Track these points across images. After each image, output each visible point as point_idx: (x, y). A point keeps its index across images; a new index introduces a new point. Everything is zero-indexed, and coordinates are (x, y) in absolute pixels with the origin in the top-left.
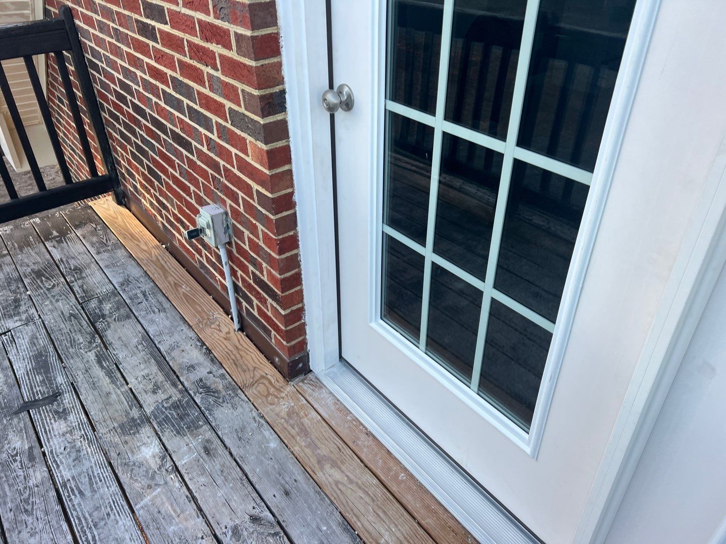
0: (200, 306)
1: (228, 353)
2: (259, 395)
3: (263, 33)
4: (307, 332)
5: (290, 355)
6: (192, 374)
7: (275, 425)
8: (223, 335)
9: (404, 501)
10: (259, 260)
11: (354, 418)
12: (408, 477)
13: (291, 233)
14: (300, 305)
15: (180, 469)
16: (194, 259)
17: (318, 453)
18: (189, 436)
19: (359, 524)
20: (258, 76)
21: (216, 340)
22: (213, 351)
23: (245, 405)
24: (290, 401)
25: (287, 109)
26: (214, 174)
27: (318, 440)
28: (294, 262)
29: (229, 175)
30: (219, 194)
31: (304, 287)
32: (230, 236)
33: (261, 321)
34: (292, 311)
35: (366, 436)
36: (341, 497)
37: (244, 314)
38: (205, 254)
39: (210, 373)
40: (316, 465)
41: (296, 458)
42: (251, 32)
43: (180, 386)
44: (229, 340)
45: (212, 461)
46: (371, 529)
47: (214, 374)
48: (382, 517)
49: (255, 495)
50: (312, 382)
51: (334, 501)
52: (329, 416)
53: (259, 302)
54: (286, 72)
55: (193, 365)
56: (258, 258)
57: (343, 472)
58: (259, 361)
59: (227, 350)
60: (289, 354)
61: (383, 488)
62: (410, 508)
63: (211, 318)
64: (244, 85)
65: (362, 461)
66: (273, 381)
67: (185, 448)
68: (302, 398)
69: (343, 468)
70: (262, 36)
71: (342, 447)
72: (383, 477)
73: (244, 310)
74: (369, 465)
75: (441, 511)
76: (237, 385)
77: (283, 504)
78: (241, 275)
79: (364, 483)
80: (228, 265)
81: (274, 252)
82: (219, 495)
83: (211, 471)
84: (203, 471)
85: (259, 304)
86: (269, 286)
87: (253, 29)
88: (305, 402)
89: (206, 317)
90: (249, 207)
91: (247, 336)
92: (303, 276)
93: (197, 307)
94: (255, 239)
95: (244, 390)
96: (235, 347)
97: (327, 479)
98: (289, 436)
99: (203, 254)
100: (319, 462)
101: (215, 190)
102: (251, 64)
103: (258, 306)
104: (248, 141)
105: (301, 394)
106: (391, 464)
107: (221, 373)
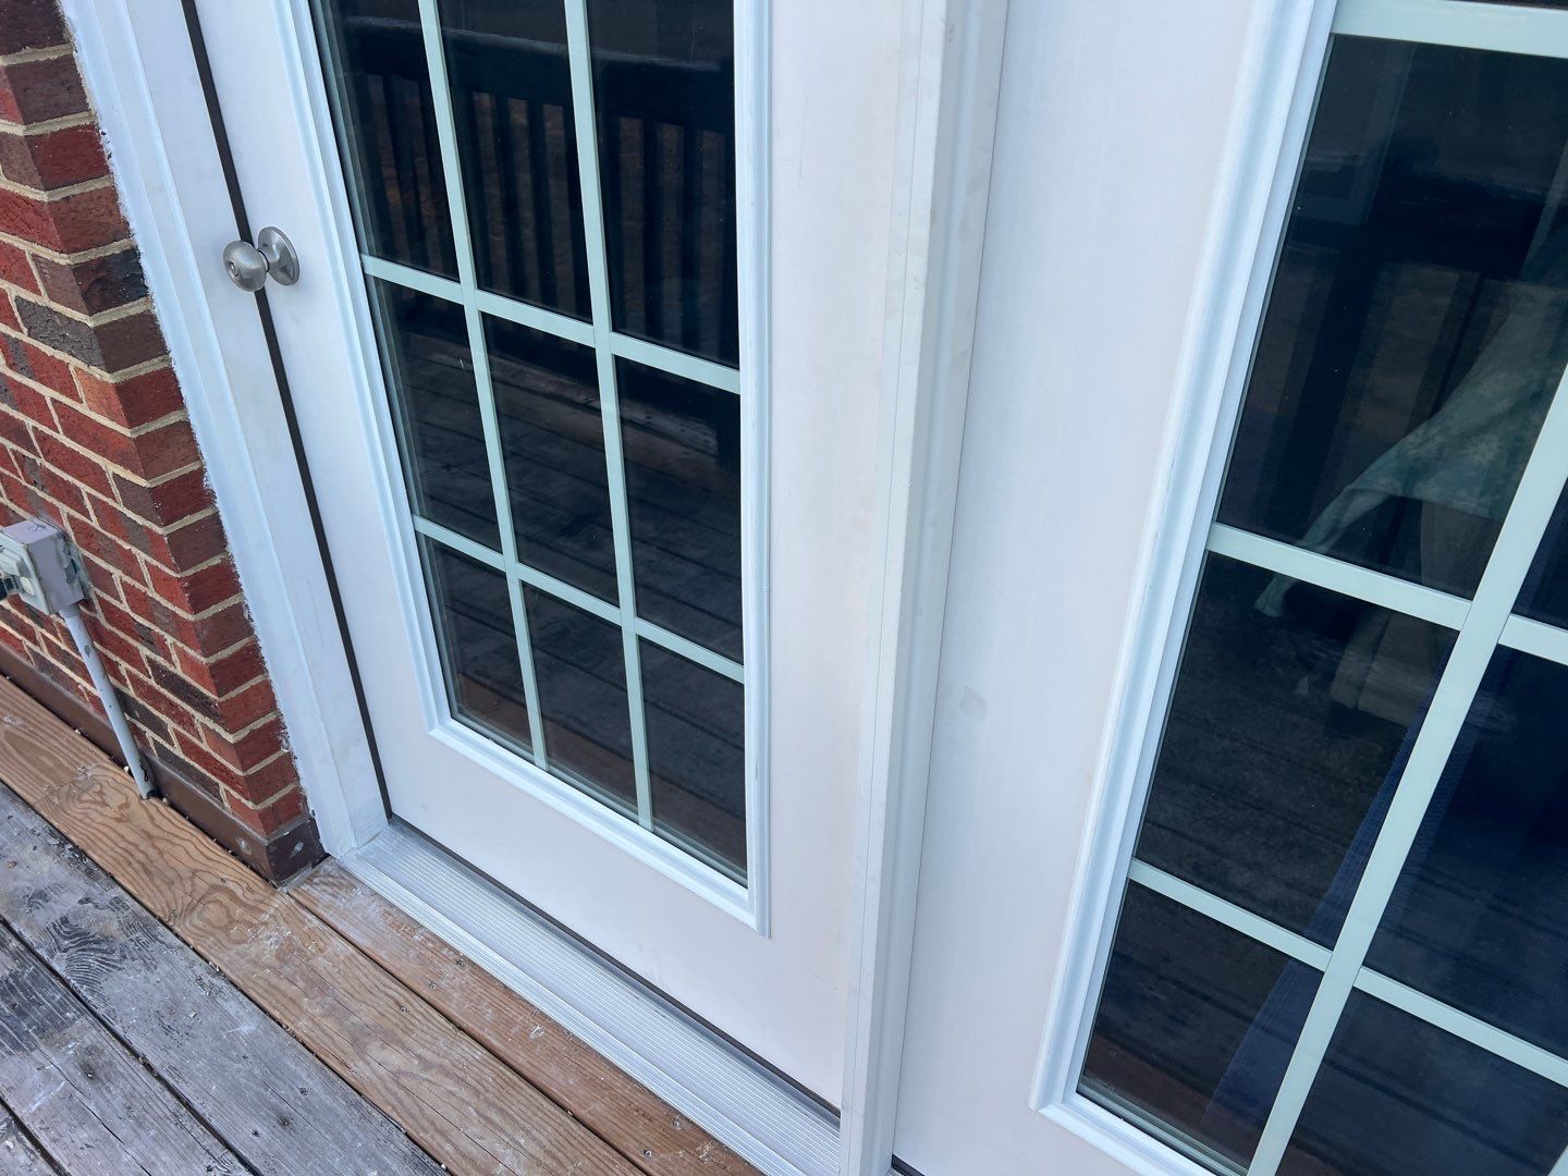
0: (52, 757)
1: (127, 851)
2: (208, 928)
3: (57, 128)
4: (301, 772)
5: (268, 830)
6: (42, 911)
7: (250, 985)
8: (111, 812)
9: (541, 1080)
10: (157, 630)
11: (428, 936)
12: (550, 1031)
13: (216, 561)
14: (271, 717)
15: (26, 1123)
16: (21, 651)
17: (353, 1024)
18: (43, 1048)
19: (448, 1147)
20: (59, 221)
21: (94, 825)
22: (90, 853)
23: (176, 957)
24: (284, 927)
25: (150, 291)
26: (20, 449)
27: (351, 995)
28: (237, 624)
29: (51, 449)
30: (41, 494)
31: (272, 676)
32: (83, 586)
33: (193, 767)
34: (253, 734)
35: (457, 967)
36: (407, 1101)
37: (156, 759)
38: (44, 636)
39: (87, 900)
40: (349, 1049)
41: (304, 1045)
42: (24, 127)
43: (14, 944)
44: (128, 821)
45: (104, 1091)
46: (473, 1150)
47: (95, 901)
48: (498, 1121)
49: (211, 1142)
50: (330, 879)
51: (391, 1114)
52: (374, 941)
53: (179, 724)
54: (129, 207)
55: (41, 892)
56: (153, 627)
57: (408, 1050)
58: (202, 853)
59: (123, 844)
60: (265, 827)
61: (497, 1065)
62: (554, 1091)
63: (81, 778)
64: (35, 245)
65: (449, 1020)
66: (239, 892)
67: (37, 1076)
68: (310, 917)
69: (409, 1041)
70: (53, 133)
71: (405, 998)
72: (495, 1043)
73: (153, 748)
74: (466, 1024)
75: (618, 1082)
76: (154, 916)
77: (278, 1146)
78: (127, 671)
79: (456, 1063)
80: (92, 652)
81: (183, 609)
82: (126, 1158)
83: (103, 1113)
84: (83, 1116)
85: (180, 729)
86: (189, 686)
87: (27, 121)
88: (316, 922)
89: (67, 779)
90: (109, 516)
91: (172, 805)
92: (264, 652)
93: (44, 759)
94: (138, 585)
95: (171, 924)
96: (141, 833)
97: (373, 1071)
98: (285, 1001)
99: (38, 637)
100: (355, 1041)
101: (29, 486)
102: (38, 198)
103: (178, 734)
104: (71, 369)
105: (306, 908)
106: (513, 1011)
107: (114, 896)
